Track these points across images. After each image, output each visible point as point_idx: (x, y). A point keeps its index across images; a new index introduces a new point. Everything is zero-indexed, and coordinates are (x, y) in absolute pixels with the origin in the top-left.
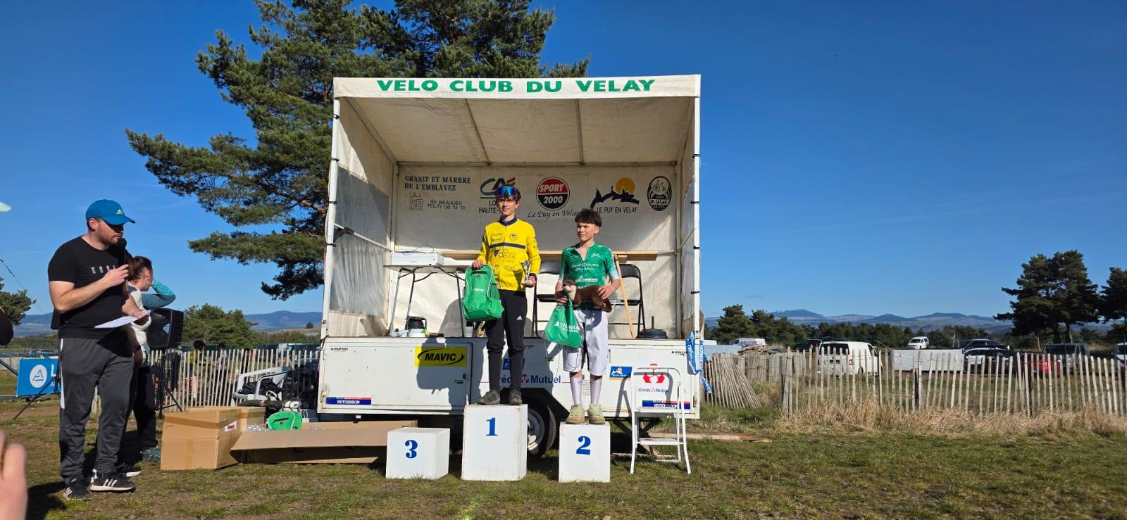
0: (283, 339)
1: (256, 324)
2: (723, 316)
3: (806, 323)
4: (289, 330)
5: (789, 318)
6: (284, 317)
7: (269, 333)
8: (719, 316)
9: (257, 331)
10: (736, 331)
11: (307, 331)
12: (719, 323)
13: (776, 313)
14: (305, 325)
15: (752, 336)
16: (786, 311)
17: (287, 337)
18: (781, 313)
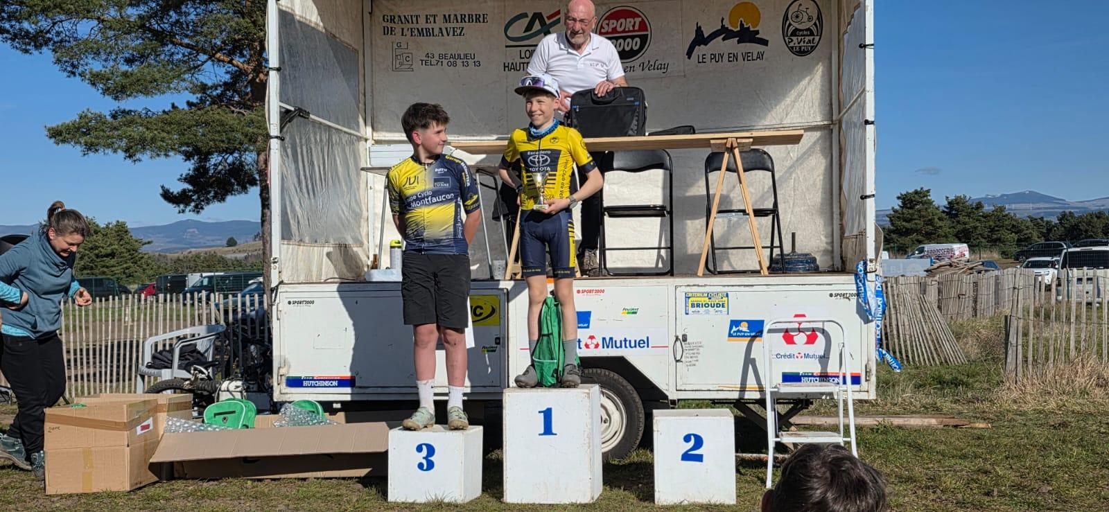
0: (192, 264)
1: (149, 243)
2: (897, 207)
3: (1033, 213)
4: (200, 250)
5: (1007, 206)
6: (191, 230)
7: (170, 255)
8: (890, 208)
9: (151, 254)
10: (917, 231)
11: (227, 252)
12: (891, 220)
13: (986, 199)
14: (225, 242)
15: (945, 239)
16: (1003, 196)
17: (198, 261)
18: (994, 198)
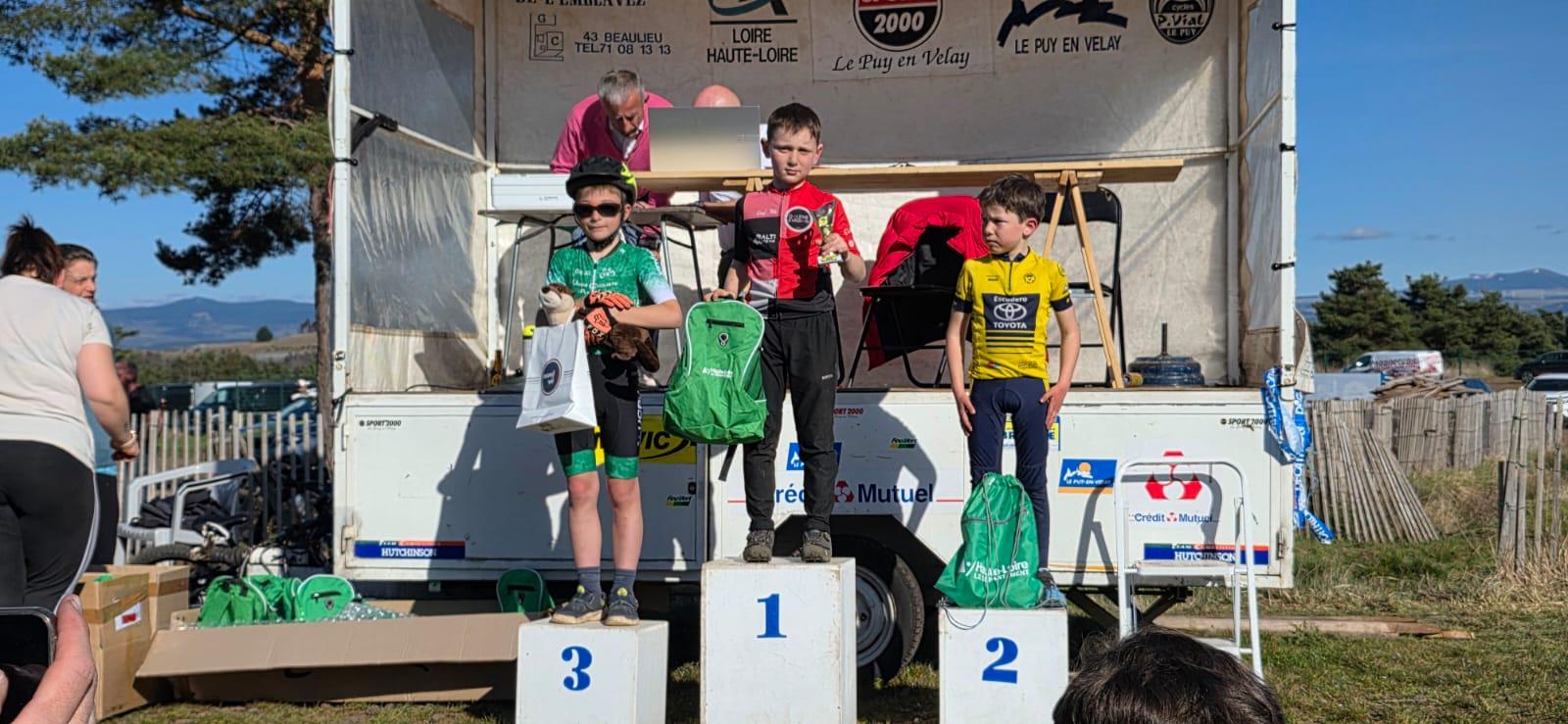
0: (201, 369)
1: (133, 334)
2: (1329, 293)
3: (1550, 306)
4: (212, 346)
5: (1504, 293)
6: (200, 315)
7: (165, 355)
8: (1318, 294)
9: (135, 351)
10: (1360, 331)
11: (257, 350)
12: (1319, 313)
13: (1471, 281)
14: (253, 335)
15: (1405, 343)
16: (1498, 276)
17: (211, 365)
18: (1484, 280)
